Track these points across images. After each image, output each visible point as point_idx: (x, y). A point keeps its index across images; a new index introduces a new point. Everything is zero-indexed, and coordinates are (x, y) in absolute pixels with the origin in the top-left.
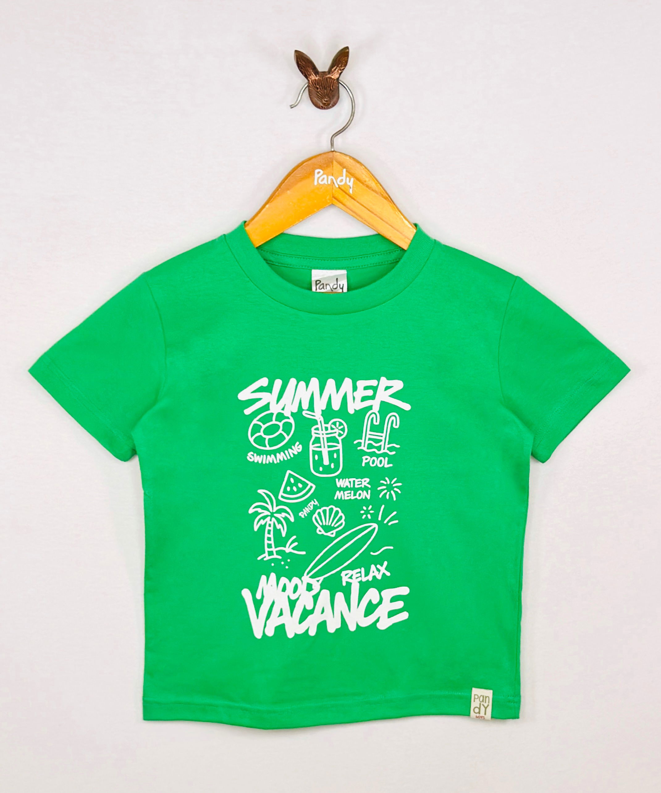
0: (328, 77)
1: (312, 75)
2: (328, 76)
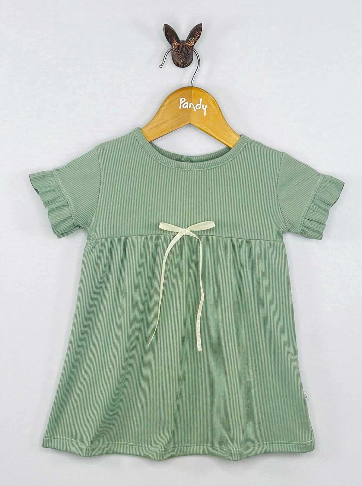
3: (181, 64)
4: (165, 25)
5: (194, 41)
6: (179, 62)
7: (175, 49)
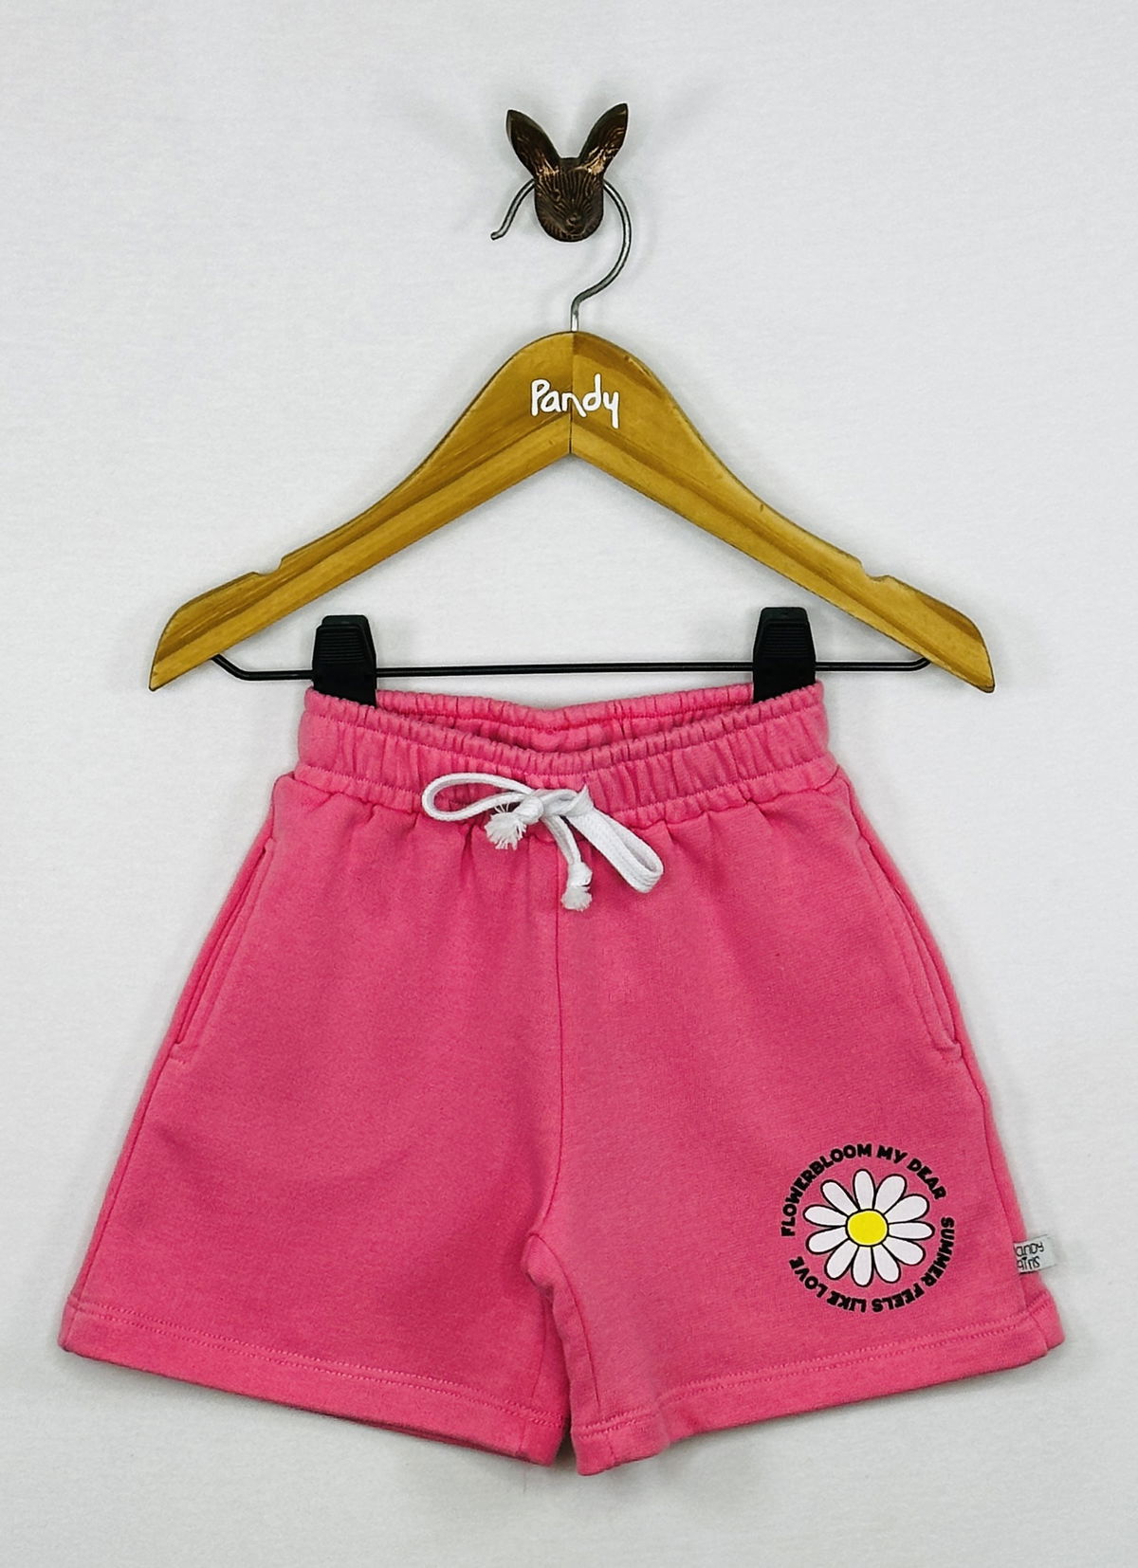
0: (581, 171)
1: (544, 167)
2: (580, 168)
3: (564, 231)
4: (511, 113)
5: (605, 158)
6: (558, 225)
7: (545, 185)
